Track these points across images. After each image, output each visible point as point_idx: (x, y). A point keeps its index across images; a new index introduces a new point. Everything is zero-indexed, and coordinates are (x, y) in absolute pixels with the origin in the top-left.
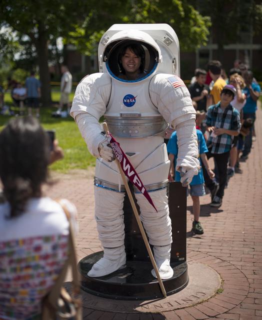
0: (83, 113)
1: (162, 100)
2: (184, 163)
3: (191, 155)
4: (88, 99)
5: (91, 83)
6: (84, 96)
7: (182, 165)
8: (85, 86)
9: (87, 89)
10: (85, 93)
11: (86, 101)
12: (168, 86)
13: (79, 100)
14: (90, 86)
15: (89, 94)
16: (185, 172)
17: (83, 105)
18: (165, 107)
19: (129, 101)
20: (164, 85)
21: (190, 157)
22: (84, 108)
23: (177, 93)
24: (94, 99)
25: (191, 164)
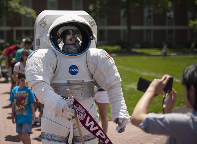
0: (40, 82)
1: (99, 68)
2: (121, 115)
3: (124, 109)
4: (42, 70)
5: (42, 57)
6: (38, 68)
7: (120, 117)
8: (37, 59)
9: (40, 62)
10: (39, 65)
11: (41, 72)
12: (102, 58)
13: (35, 71)
14: (41, 60)
15: (42, 66)
16: (121, 122)
17: (39, 75)
18: (102, 73)
19: (74, 70)
20: (100, 57)
21: (124, 111)
22: (40, 78)
23: (110, 63)
24: (47, 70)
25: (125, 115)
